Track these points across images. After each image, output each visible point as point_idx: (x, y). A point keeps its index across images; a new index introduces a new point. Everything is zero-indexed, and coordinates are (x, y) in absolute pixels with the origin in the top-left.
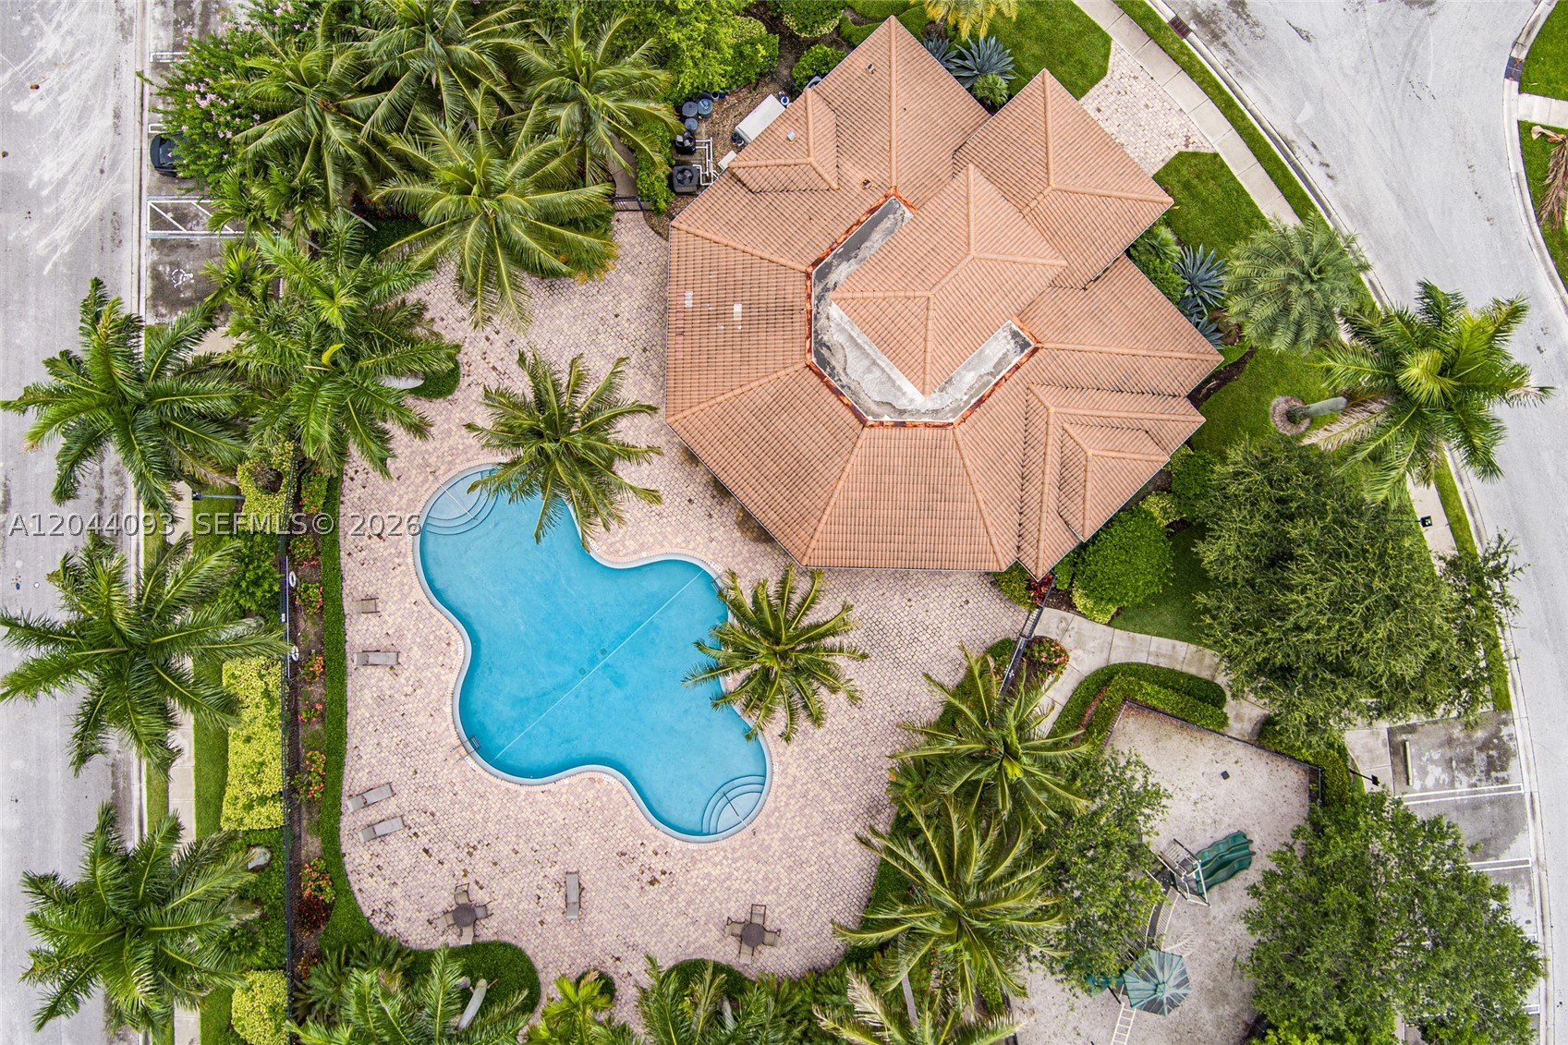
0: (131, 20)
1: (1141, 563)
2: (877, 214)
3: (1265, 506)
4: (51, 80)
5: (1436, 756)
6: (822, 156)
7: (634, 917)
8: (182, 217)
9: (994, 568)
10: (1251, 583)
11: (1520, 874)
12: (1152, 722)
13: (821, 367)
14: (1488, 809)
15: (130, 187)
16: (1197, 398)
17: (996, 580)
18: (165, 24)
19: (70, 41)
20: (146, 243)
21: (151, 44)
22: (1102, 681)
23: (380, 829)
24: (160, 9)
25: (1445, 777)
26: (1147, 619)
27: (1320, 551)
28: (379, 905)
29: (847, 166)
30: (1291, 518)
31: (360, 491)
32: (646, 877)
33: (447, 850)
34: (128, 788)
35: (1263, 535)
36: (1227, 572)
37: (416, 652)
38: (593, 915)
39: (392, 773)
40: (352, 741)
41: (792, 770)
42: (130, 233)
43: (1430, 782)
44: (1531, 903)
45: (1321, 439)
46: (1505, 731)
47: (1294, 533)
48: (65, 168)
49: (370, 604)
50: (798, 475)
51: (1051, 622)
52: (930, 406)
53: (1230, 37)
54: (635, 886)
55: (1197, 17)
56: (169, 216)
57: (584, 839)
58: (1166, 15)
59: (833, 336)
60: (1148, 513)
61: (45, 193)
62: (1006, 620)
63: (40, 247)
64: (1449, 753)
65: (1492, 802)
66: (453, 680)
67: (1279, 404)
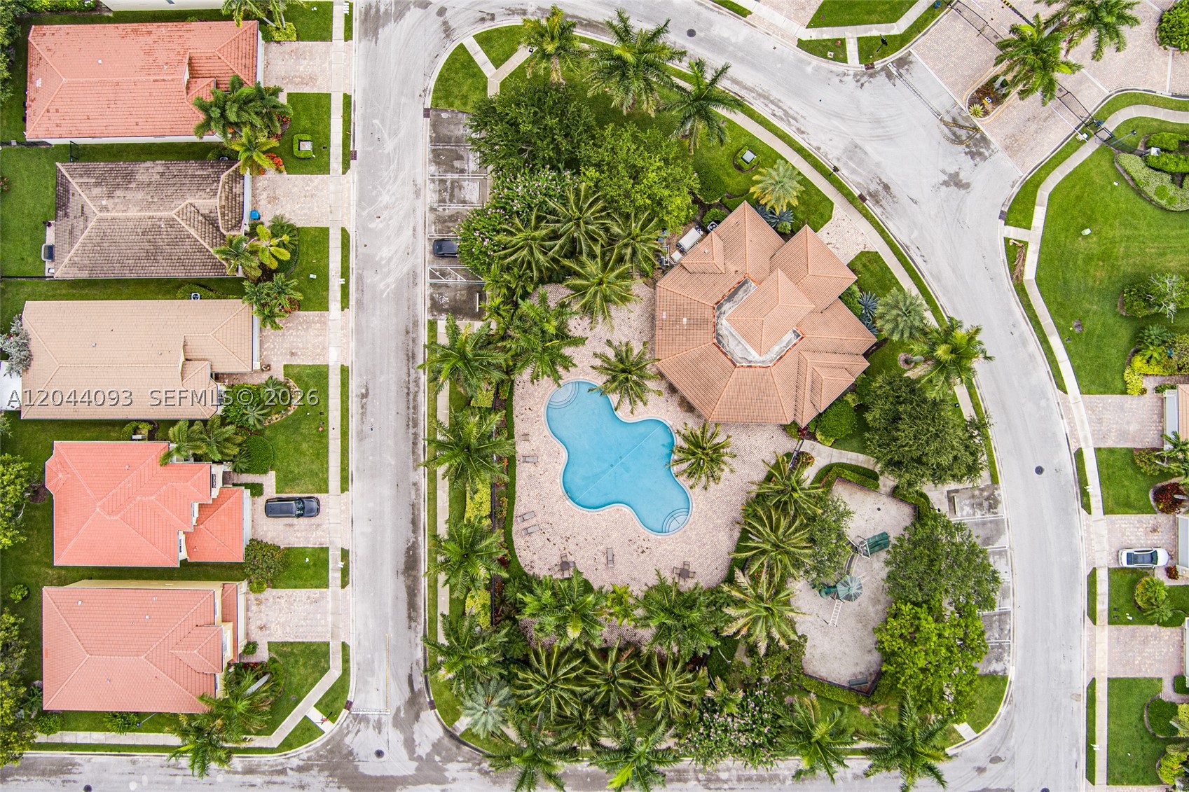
0: (420, 189)
1: (843, 421)
2: (741, 284)
3: (891, 399)
4: (385, 214)
5: (967, 502)
6: (719, 260)
7: (635, 567)
8: (443, 274)
9: (785, 423)
10: (886, 429)
11: (1001, 553)
12: (849, 486)
13: (719, 344)
14: (989, 525)
15: (421, 260)
16: (866, 355)
17: (785, 428)
18: (435, 191)
19: (394, 199)
20: (428, 284)
21: (429, 200)
22: (828, 470)
23: (529, 530)
24: (432, 185)
25: (971, 511)
26: (847, 444)
27: (910, 416)
28: (528, 562)
29: (728, 264)
30: (901, 403)
31: (521, 390)
32: (640, 550)
33: (557, 540)
34: (419, 515)
35: (890, 410)
36: (876, 424)
37: (545, 457)
38: (618, 566)
39: (535, 507)
40: (518, 494)
41: (701, 506)
42: (420, 280)
43: (965, 513)
44: (1007, 564)
45: (912, 374)
46: (996, 493)
47: (901, 410)
48: (392, 252)
49: (526, 436)
50: (708, 386)
51: (807, 446)
52: (761, 359)
53: (883, 202)
54: (635, 554)
55: (870, 194)
56: (438, 274)
57: (615, 534)
58: (857, 193)
59: (723, 332)
60: (847, 401)
61: (383, 262)
62: (789, 445)
63: (381, 286)
64: (973, 501)
65: (991, 522)
66: (561, 468)
67: (902, 356)
